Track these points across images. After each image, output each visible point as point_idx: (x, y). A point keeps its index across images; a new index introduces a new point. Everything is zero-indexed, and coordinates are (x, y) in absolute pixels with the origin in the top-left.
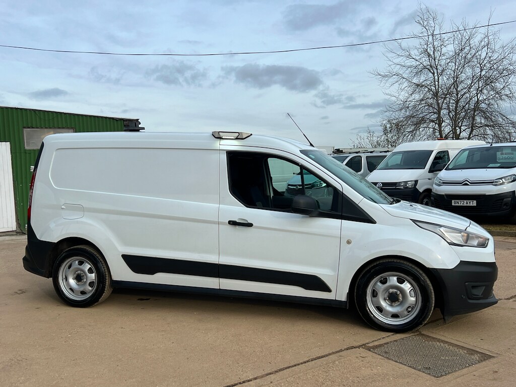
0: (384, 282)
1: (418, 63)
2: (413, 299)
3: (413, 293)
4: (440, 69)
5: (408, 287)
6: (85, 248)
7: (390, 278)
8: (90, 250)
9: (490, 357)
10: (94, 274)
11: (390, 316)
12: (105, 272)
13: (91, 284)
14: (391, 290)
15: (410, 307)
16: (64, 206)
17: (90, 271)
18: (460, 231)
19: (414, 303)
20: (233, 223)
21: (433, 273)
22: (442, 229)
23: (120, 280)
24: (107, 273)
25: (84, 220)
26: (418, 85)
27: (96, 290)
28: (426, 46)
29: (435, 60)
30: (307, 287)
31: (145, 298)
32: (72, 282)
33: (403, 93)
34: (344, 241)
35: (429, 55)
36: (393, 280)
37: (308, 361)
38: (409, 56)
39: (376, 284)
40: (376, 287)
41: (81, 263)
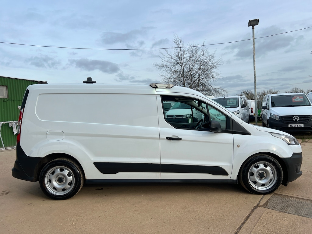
0: (257, 167)
1: (175, 61)
2: (272, 175)
4: (184, 64)
5: (269, 169)
6: (65, 160)
7: (260, 165)
8: (68, 161)
10: (72, 176)
11: (260, 186)
12: (80, 175)
13: (70, 184)
14: (260, 172)
16: (48, 132)
17: (69, 175)
20: (169, 138)
24: (82, 175)
25: (65, 141)
27: (75, 187)
28: (178, 53)
29: (182, 60)
30: (214, 174)
31: (100, 188)
32: (55, 184)
34: (236, 146)
35: (179, 58)
38: (171, 58)
39: (252, 168)
40: (253, 170)
41: (62, 170)
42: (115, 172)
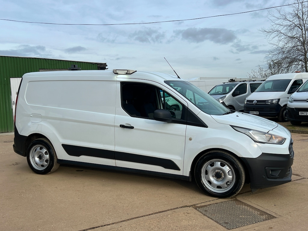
0: (212, 165)
1: (291, 23)
2: (231, 177)
3: (230, 173)
4: (306, 26)
5: (227, 169)
6: (43, 140)
7: (216, 162)
9: (274, 217)
10: (48, 155)
11: (216, 187)
13: (47, 161)
14: (217, 171)
15: (229, 182)
16: (32, 115)
17: (46, 153)
18: (265, 133)
19: (231, 179)
20: (122, 126)
21: (243, 161)
22: (251, 132)
23: (62, 159)
24: (55, 155)
25: (42, 123)
26: (291, 37)
27: (49, 164)
28: (297, 12)
29: (303, 20)
30: (166, 167)
31: (80, 170)
32: (37, 159)
33: (281, 43)
34: (187, 139)
35: (299, 18)
36: (218, 164)
37: (152, 214)
38: (285, 19)
39: (207, 166)
40: (208, 168)
41: (41, 148)
42: (78, 155)
